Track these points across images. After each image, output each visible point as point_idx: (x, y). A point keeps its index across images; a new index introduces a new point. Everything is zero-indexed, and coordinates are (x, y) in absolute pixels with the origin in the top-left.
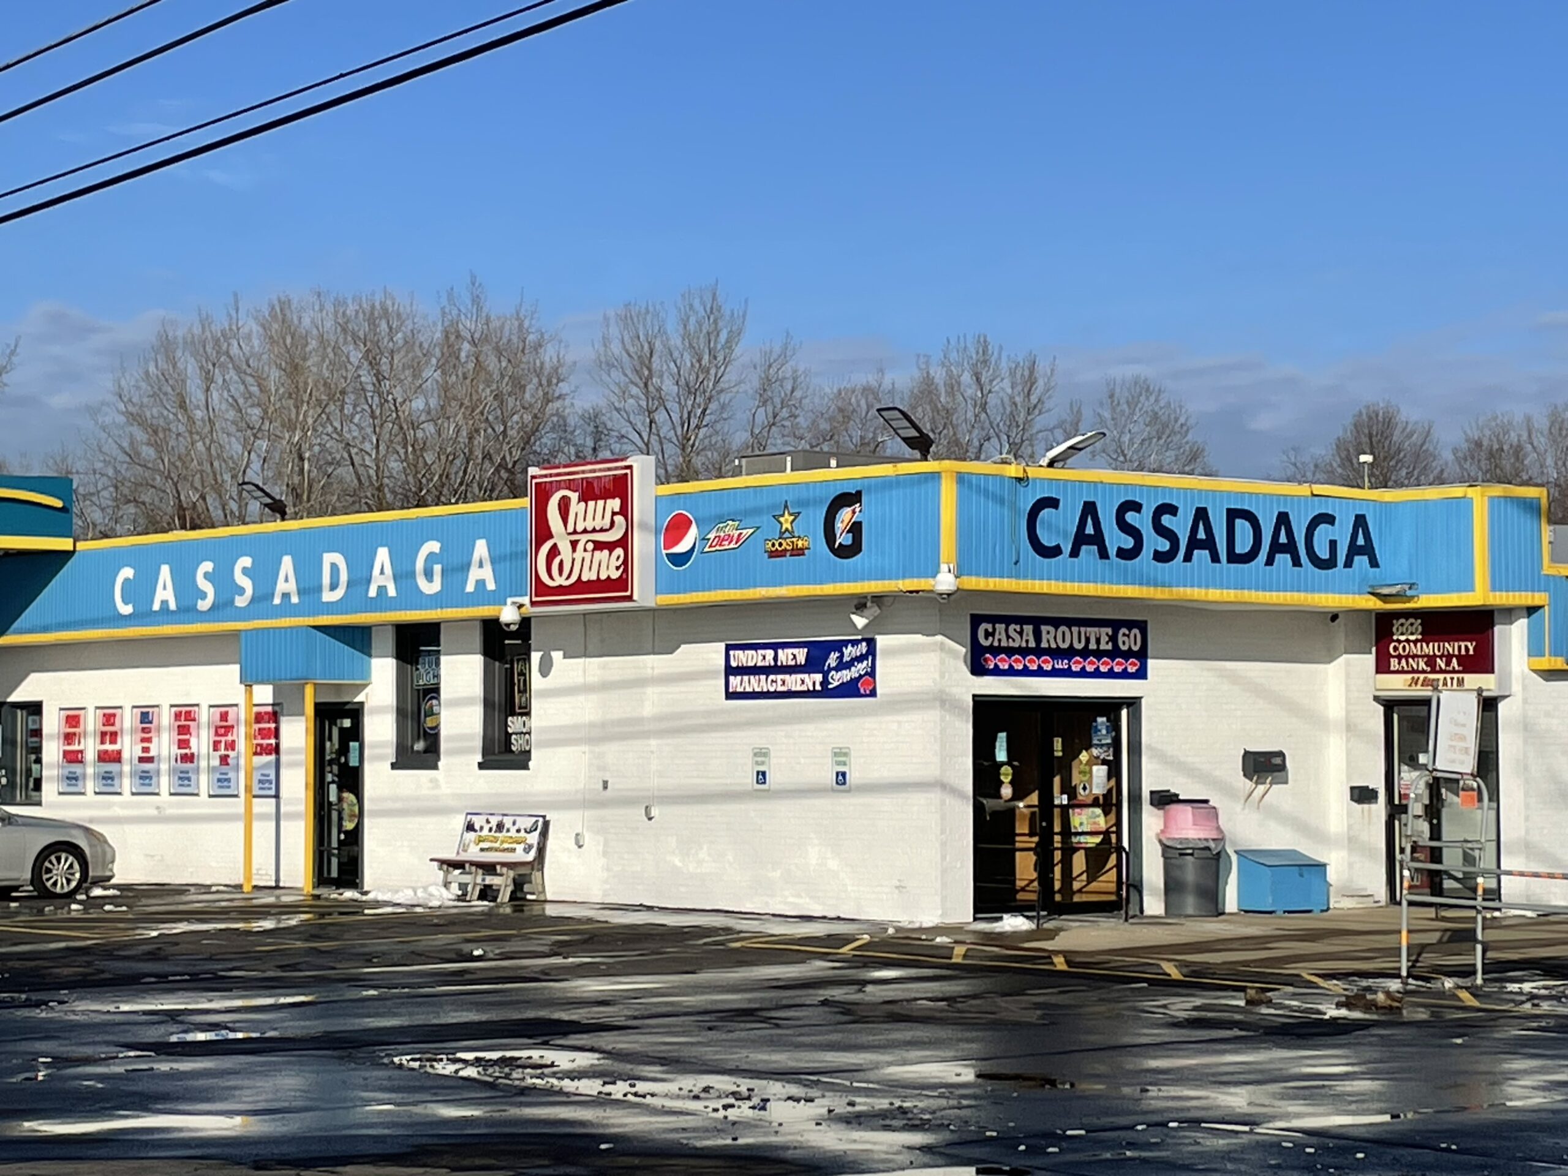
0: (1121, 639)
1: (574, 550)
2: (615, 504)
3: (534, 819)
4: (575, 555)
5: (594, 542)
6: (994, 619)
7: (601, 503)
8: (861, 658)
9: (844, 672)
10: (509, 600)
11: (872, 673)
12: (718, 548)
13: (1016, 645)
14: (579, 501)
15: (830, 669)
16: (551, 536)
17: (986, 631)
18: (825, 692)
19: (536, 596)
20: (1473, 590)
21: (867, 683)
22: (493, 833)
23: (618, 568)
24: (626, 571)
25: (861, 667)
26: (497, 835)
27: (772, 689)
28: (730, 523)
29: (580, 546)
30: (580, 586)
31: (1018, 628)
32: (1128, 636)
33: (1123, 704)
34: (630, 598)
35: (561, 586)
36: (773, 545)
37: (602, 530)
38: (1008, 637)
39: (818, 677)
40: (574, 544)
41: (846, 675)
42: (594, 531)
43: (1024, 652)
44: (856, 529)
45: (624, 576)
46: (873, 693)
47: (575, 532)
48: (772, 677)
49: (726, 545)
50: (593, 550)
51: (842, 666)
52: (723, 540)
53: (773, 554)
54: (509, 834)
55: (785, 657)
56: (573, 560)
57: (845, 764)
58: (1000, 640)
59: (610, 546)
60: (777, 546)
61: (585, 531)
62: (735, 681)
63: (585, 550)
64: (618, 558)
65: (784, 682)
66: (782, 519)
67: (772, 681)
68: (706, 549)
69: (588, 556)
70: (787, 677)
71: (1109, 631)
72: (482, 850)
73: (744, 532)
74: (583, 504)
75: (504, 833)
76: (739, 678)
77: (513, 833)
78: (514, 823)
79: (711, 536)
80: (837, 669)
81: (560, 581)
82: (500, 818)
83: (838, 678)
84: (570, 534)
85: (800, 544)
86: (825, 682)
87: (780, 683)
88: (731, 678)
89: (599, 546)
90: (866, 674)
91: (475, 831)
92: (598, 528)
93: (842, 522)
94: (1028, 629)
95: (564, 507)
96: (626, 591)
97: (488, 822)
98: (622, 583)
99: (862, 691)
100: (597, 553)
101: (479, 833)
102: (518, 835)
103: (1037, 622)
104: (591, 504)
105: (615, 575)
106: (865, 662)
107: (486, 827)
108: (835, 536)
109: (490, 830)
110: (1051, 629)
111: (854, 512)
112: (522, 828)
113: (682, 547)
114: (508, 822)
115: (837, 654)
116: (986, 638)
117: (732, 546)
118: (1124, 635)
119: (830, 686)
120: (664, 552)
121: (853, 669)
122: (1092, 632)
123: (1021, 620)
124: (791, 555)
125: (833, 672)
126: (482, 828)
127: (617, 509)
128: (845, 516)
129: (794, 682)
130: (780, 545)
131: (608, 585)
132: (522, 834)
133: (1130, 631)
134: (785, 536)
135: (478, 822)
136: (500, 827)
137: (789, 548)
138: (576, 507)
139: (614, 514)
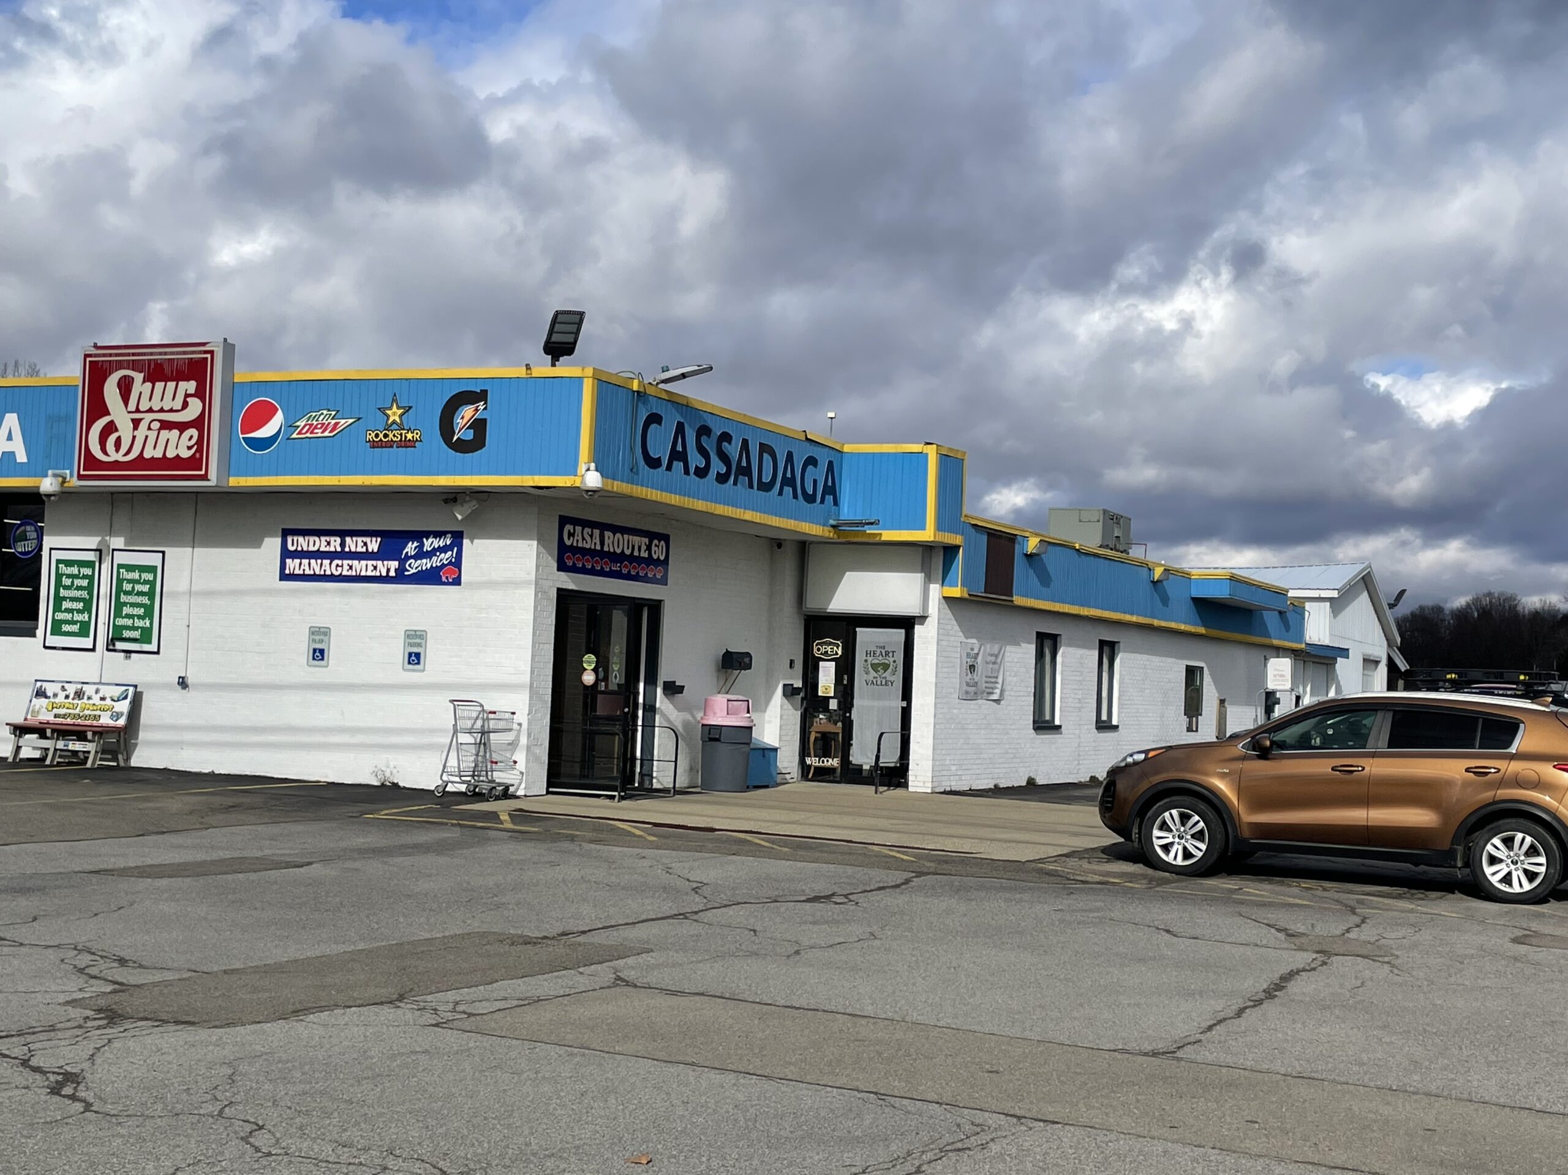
0: (654, 548)
1: (136, 428)
2: (191, 386)
3: (124, 688)
4: (136, 433)
5: (159, 421)
6: (575, 522)
7: (171, 385)
8: (444, 549)
9: (424, 561)
10: (50, 472)
11: (457, 563)
12: (308, 435)
13: (588, 546)
14: (144, 382)
15: (408, 558)
16: (107, 413)
17: (569, 531)
18: (401, 577)
19: (84, 470)
20: (924, 529)
21: (452, 572)
22: (70, 700)
23: (189, 448)
24: (200, 450)
25: (445, 557)
26: (76, 701)
27: (336, 573)
28: (325, 412)
29: (143, 426)
30: (141, 462)
31: (589, 530)
32: (658, 546)
33: (645, 605)
34: (205, 477)
35: (116, 462)
36: (377, 436)
37: (171, 411)
38: (583, 539)
39: (394, 565)
40: (136, 423)
41: (425, 564)
42: (162, 410)
43: (592, 553)
44: (479, 426)
45: (198, 455)
46: (457, 582)
47: (138, 411)
48: (336, 562)
49: (319, 432)
50: (160, 429)
51: (420, 555)
52: (316, 428)
53: (374, 445)
54: (91, 702)
55: (354, 544)
56: (134, 437)
57: (419, 645)
58: (577, 541)
59: (182, 427)
60: (381, 436)
61: (150, 410)
62: (292, 565)
63: (149, 428)
64: (191, 438)
65: (351, 567)
66: (389, 412)
67: (337, 565)
68: (294, 436)
69: (152, 435)
70: (355, 563)
71: (647, 540)
72: (56, 716)
73: (343, 421)
74: (149, 385)
75: (85, 700)
76: (297, 561)
77: (96, 700)
78: (97, 691)
79: (301, 423)
80: (416, 557)
81: (114, 456)
82: (79, 686)
83: (414, 567)
84: (129, 412)
85: (409, 436)
86: (400, 571)
87: (346, 567)
88: (289, 561)
89: (166, 425)
90: (450, 563)
91: (46, 697)
92: (166, 408)
93: (463, 418)
94: (597, 532)
95: (125, 387)
96: (201, 470)
97: (63, 689)
98: (194, 462)
99: (444, 579)
100: (165, 434)
101: (52, 700)
102: (103, 702)
103: (603, 527)
104: (160, 385)
105: (186, 454)
106: (450, 553)
107: (61, 695)
108: (454, 433)
109: (67, 697)
110: (611, 534)
111: (477, 410)
112: (108, 696)
113: (266, 431)
114: (89, 690)
115: (416, 544)
116: (569, 539)
117: (326, 434)
118: (656, 545)
119: (406, 573)
120: (241, 436)
121: (434, 558)
122: (636, 539)
123: (592, 525)
124: (397, 447)
125: (412, 561)
126: (55, 695)
127: (192, 391)
128: (466, 414)
129: (362, 567)
130: (386, 436)
131: (178, 462)
132: (108, 702)
133: (659, 542)
134: (392, 428)
135: (50, 689)
136: (79, 694)
137: (395, 439)
138: (140, 386)
139: (187, 396)
